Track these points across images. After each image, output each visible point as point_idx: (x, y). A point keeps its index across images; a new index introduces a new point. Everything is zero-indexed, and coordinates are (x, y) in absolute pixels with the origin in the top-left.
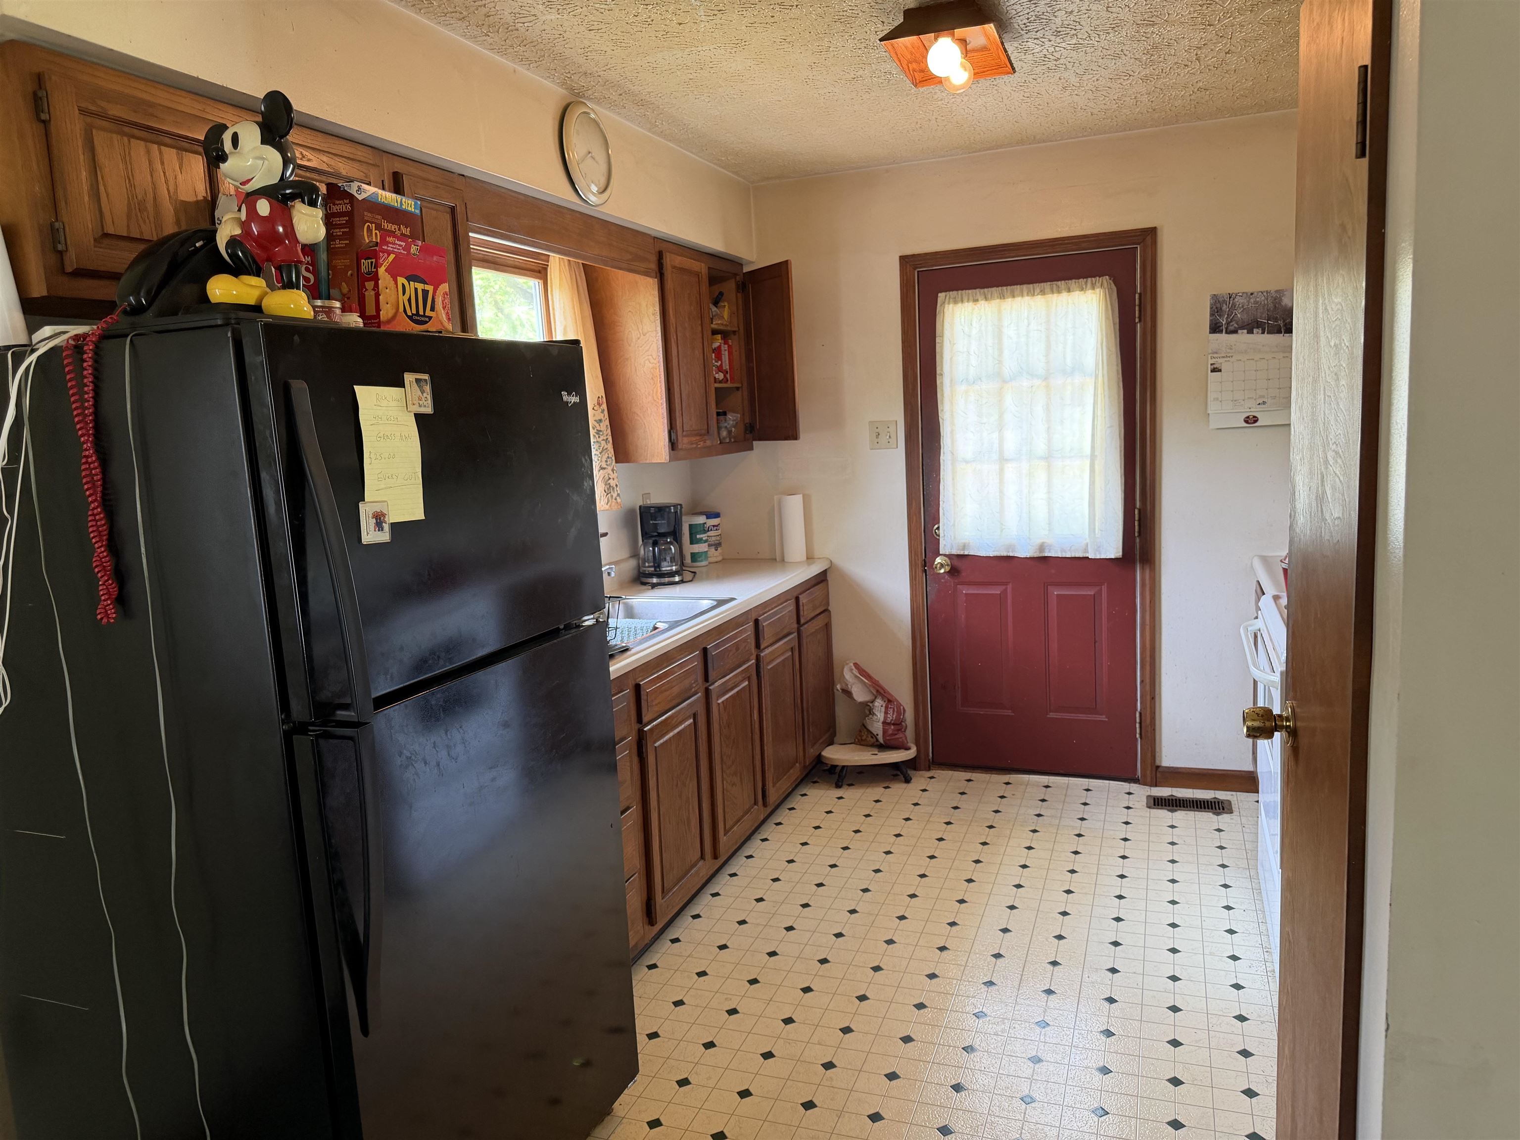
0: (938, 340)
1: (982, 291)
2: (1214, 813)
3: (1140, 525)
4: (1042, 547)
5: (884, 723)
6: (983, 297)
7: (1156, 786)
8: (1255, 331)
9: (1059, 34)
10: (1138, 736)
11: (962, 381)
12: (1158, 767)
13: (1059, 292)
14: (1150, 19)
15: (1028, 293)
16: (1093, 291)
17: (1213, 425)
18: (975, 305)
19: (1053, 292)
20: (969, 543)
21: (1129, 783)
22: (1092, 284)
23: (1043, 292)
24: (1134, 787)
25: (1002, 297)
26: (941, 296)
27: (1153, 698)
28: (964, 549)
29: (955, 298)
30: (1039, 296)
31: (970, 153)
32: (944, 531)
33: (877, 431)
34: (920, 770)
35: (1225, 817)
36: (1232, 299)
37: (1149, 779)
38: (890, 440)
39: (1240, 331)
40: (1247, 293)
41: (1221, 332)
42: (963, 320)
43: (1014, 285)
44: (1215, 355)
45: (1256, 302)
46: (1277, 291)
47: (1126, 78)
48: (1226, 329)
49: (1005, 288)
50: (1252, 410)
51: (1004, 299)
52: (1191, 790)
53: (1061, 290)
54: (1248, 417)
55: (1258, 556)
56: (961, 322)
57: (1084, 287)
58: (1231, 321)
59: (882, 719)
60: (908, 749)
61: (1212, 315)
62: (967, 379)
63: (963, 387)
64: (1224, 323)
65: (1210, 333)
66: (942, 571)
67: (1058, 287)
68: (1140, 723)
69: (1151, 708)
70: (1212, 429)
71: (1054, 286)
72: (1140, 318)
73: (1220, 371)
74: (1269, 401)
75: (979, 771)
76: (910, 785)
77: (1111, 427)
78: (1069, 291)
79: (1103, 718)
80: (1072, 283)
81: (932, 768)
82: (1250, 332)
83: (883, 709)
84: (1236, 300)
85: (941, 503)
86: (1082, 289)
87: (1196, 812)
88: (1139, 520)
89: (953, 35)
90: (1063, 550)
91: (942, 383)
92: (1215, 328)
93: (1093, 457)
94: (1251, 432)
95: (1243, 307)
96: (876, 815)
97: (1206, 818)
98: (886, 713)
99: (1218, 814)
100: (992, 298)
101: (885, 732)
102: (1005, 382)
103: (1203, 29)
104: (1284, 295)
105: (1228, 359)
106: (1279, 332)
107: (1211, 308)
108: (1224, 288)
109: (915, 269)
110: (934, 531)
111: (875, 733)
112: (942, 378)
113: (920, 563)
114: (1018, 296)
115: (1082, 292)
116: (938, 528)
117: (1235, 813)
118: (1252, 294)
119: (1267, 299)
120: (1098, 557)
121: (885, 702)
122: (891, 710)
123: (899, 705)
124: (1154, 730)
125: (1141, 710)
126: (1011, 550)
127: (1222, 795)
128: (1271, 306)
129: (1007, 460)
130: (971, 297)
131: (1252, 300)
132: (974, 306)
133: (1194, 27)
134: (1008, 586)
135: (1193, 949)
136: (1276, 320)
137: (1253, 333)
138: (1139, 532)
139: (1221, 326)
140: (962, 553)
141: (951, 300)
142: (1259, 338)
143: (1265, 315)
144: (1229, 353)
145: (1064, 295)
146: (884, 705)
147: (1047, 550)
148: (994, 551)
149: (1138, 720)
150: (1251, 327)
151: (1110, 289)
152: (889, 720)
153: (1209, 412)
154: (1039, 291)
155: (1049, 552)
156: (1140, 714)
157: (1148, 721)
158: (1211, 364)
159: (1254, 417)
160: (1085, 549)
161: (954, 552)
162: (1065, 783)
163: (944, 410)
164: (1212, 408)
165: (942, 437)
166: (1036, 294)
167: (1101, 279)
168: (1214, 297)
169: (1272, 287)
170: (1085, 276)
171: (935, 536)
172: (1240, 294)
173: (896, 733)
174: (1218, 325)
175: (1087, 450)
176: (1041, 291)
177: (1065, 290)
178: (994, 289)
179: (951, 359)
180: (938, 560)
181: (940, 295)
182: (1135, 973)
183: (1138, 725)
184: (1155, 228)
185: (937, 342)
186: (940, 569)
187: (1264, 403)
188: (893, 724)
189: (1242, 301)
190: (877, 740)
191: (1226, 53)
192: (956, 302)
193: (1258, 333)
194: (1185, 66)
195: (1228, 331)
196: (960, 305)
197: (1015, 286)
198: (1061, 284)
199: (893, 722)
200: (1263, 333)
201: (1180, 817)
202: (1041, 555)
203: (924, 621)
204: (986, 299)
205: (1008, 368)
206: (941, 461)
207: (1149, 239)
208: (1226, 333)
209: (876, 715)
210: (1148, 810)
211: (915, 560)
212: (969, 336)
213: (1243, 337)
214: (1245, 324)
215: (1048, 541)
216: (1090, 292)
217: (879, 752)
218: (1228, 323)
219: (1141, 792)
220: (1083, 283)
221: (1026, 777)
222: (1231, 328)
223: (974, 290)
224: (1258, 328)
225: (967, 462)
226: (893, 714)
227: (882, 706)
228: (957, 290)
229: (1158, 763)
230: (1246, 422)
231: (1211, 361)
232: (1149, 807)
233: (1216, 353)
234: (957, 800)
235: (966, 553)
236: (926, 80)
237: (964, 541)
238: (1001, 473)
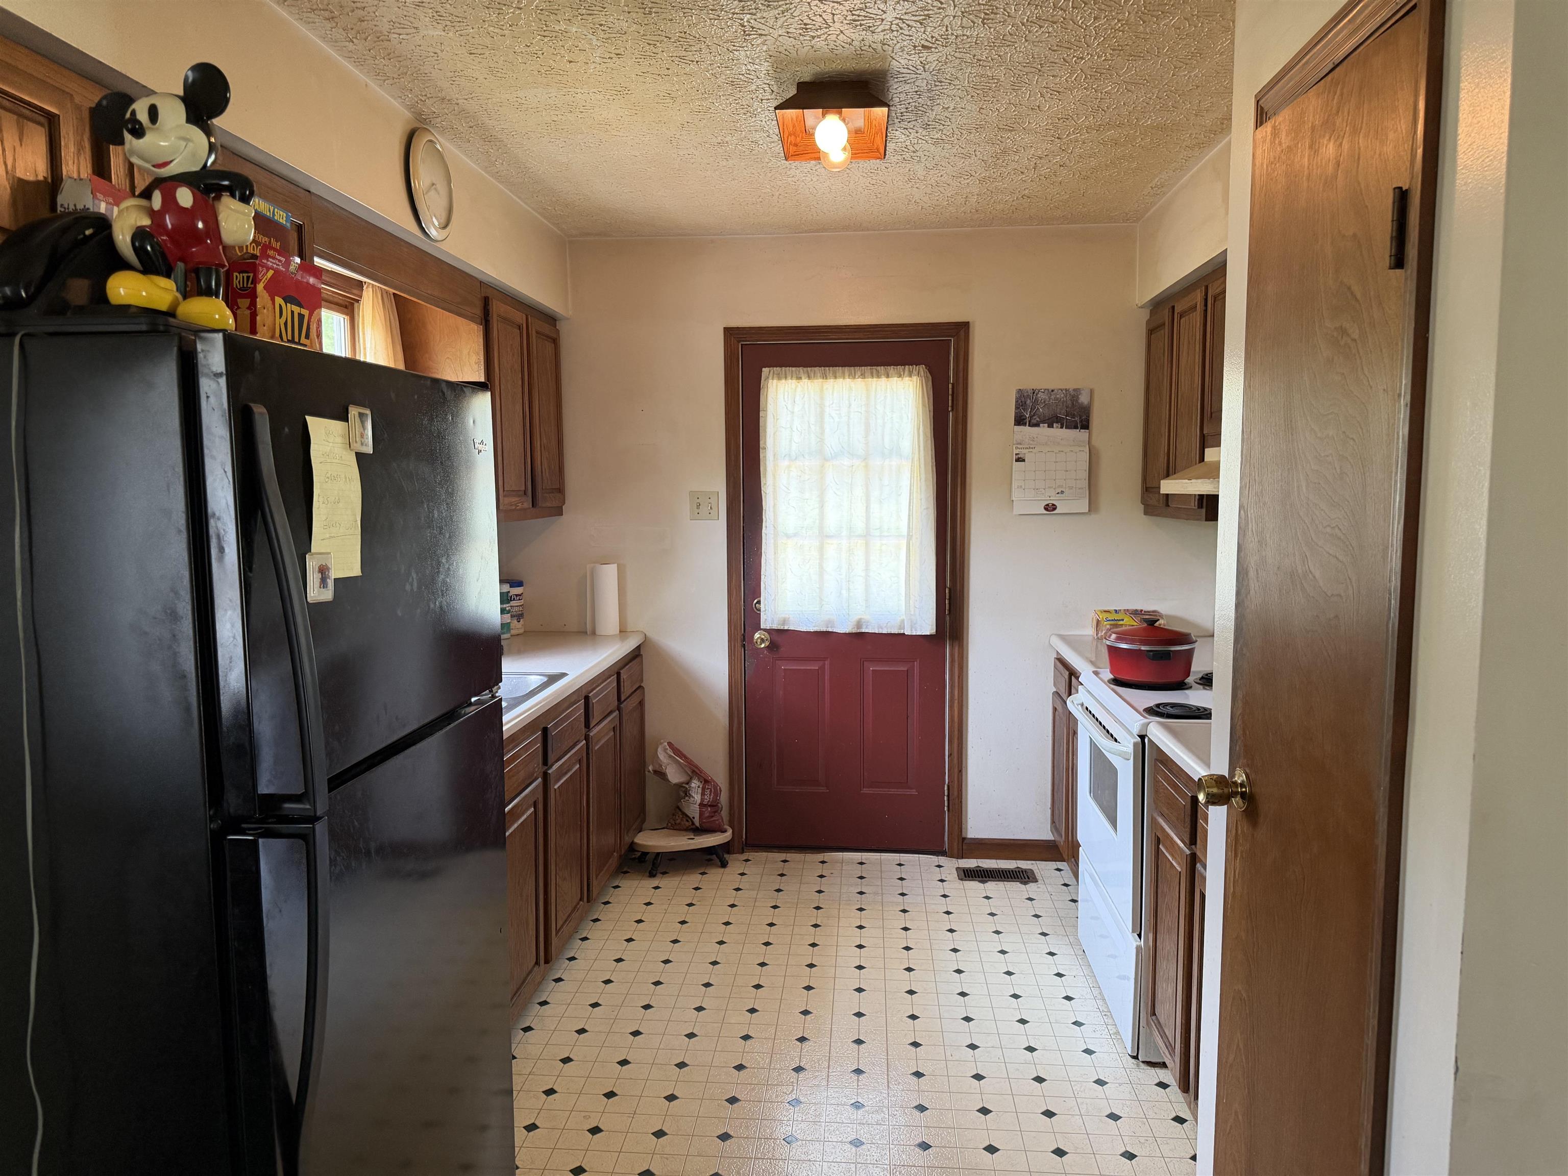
0: (761, 414)
1: (805, 369)
2: (1021, 883)
3: (950, 604)
4: (859, 624)
5: (701, 805)
6: (806, 375)
7: (962, 858)
8: (1055, 425)
9: (928, 127)
10: (946, 809)
11: (785, 456)
12: (964, 839)
13: (878, 376)
14: (1011, 125)
15: (849, 375)
16: (910, 378)
17: (1017, 510)
18: (798, 382)
19: (873, 377)
20: (789, 618)
21: (937, 856)
22: (909, 371)
23: (863, 376)
24: (942, 860)
25: (825, 377)
26: (765, 371)
27: (960, 771)
28: (784, 624)
29: (779, 374)
30: (860, 379)
31: (795, 233)
32: (765, 605)
33: (698, 501)
34: (734, 854)
35: (1032, 886)
36: (1035, 394)
37: (956, 851)
38: (711, 511)
39: (1041, 425)
40: (1048, 390)
41: (1025, 424)
42: (786, 397)
43: (836, 366)
44: (1019, 446)
45: (1056, 399)
46: (1074, 390)
47: (966, 177)
48: (1030, 422)
49: (827, 368)
50: (1051, 498)
51: (826, 379)
52: (994, 861)
53: (881, 375)
54: (1047, 505)
55: (1055, 635)
56: (784, 398)
57: (902, 373)
58: (1034, 415)
59: (699, 801)
60: (725, 831)
61: (1017, 408)
62: (790, 454)
63: (786, 463)
64: (1027, 416)
65: (1015, 425)
66: (763, 646)
67: (878, 371)
68: (948, 796)
69: (958, 782)
70: (1016, 515)
71: (874, 371)
72: (952, 407)
73: (1024, 460)
74: (1067, 491)
75: (793, 851)
76: (726, 869)
77: (927, 508)
78: (888, 376)
79: (914, 792)
80: (891, 369)
81: (745, 850)
82: (1050, 426)
83: (700, 790)
84: (1039, 396)
85: (762, 577)
86: (900, 376)
87: (1005, 883)
88: (950, 599)
89: (840, 113)
90: (880, 627)
91: (765, 457)
92: (1020, 421)
93: (909, 537)
94: (1050, 519)
95: (1044, 402)
96: (699, 903)
97: (1015, 887)
98: (703, 794)
99: (1025, 883)
100: (815, 377)
101: (701, 814)
102: (826, 460)
103: (1052, 141)
104: (1080, 394)
105: (1031, 450)
106: (1076, 427)
107: (1017, 402)
108: (1029, 384)
109: (739, 342)
110: (754, 606)
111: (691, 817)
112: (765, 452)
113: (739, 638)
114: (840, 377)
115: (900, 379)
116: (759, 602)
117: (1040, 882)
118: (1053, 391)
119: (1066, 397)
120: (914, 634)
121: (701, 782)
122: (708, 791)
123: (716, 786)
124: (961, 802)
125: (948, 783)
126: (829, 626)
127: (1024, 865)
128: (1069, 402)
129: (828, 537)
130: (794, 376)
131: (1053, 397)
132: (797, 384)
133: (1045, 138)
134: (826, 662)
135: (1039, 1019)
136: (1073, 416)
137: (1053, 427)
138: (950, 610)
139: (1024, 419)
140: (782, 628)
141: (775, 376)
142: (1058, 433)
143: (1064, 411)
144: (1031, 444)
145: (883, 380)
146: (701, 786)
147: (864, 627)
148: (814, 627)
149: (946, 793)
150: (1052, 421)
151: (926, 378)
152: (705, 802)
153: (1014, 499)
154: (859, 374)
155: (867, 628)
156: (948, 786)
157: (956, 794)
158: (1016, 454)
159: (1053, 505)
160: (900, 626)
161: (775, 627)
162: (877, 859)
163: (767, 484)
164: (1016, 495)
165: (764, 511)
166: (857, 377)
167: (917, 367)
168: (1020, 391)
169: (1071, 386)
170: (903, 364)
171: (755, 610)
172: (1043, 391)
173: (713, 814)
174: (1023, 418)
175: (904, 531)
176: (862, 375)
177: (884, 375)
178: (817, 369)
179: (774, 434)
180: (757, 636)
181: (763, 369)
182: (992, 1047)
183: (946, 798)
184: (968, 322)
185: (761, 415)
186: (761, 644)
187: (1062, 492)
188: (710, 806)
189: (1044, 397)
190: (693, 824)
191: (1060, 166)
192: (779, 378)
193: (1057, 427)
194: (1022, 173)
195: (1031, 423)
196: (783, 381)
197: (837, 368)
198: (881, 369)
199: (709, 804)
200: (1062, 427)
201: (992, 887)
202: (859, 631)
203: (741, 696)
204: (809, 377)
205: (829, 446)
206: (763, 535)
207: (962, 333)
208: (1029, 426)
209: (693, 797)
210: (961, 882)
211: (734, 633)
212: (793, 413)
213: (1044, 430)
214: (1047, 418)
215: (866, 617)
216: (907, 379)
217: (694, 836)
218: (1031, 417)
219: (951, 865)
220: (901, 370)
221: (840, 855)
222: (1034, 421)
223: (798, 368)
224: (1057, 423)
225: (788, 536)
226: (710, 795)
227: (699, 787)
228: (781, 366)
229: (964, 836)
230: (1046, 509)
231: (1016, 451)
232: (962, 880)
233: (1021, 444)
234: (777, 882)
235: (786, 628)
236: (798, 155)
237: (783, 616)
238: (821, 549)
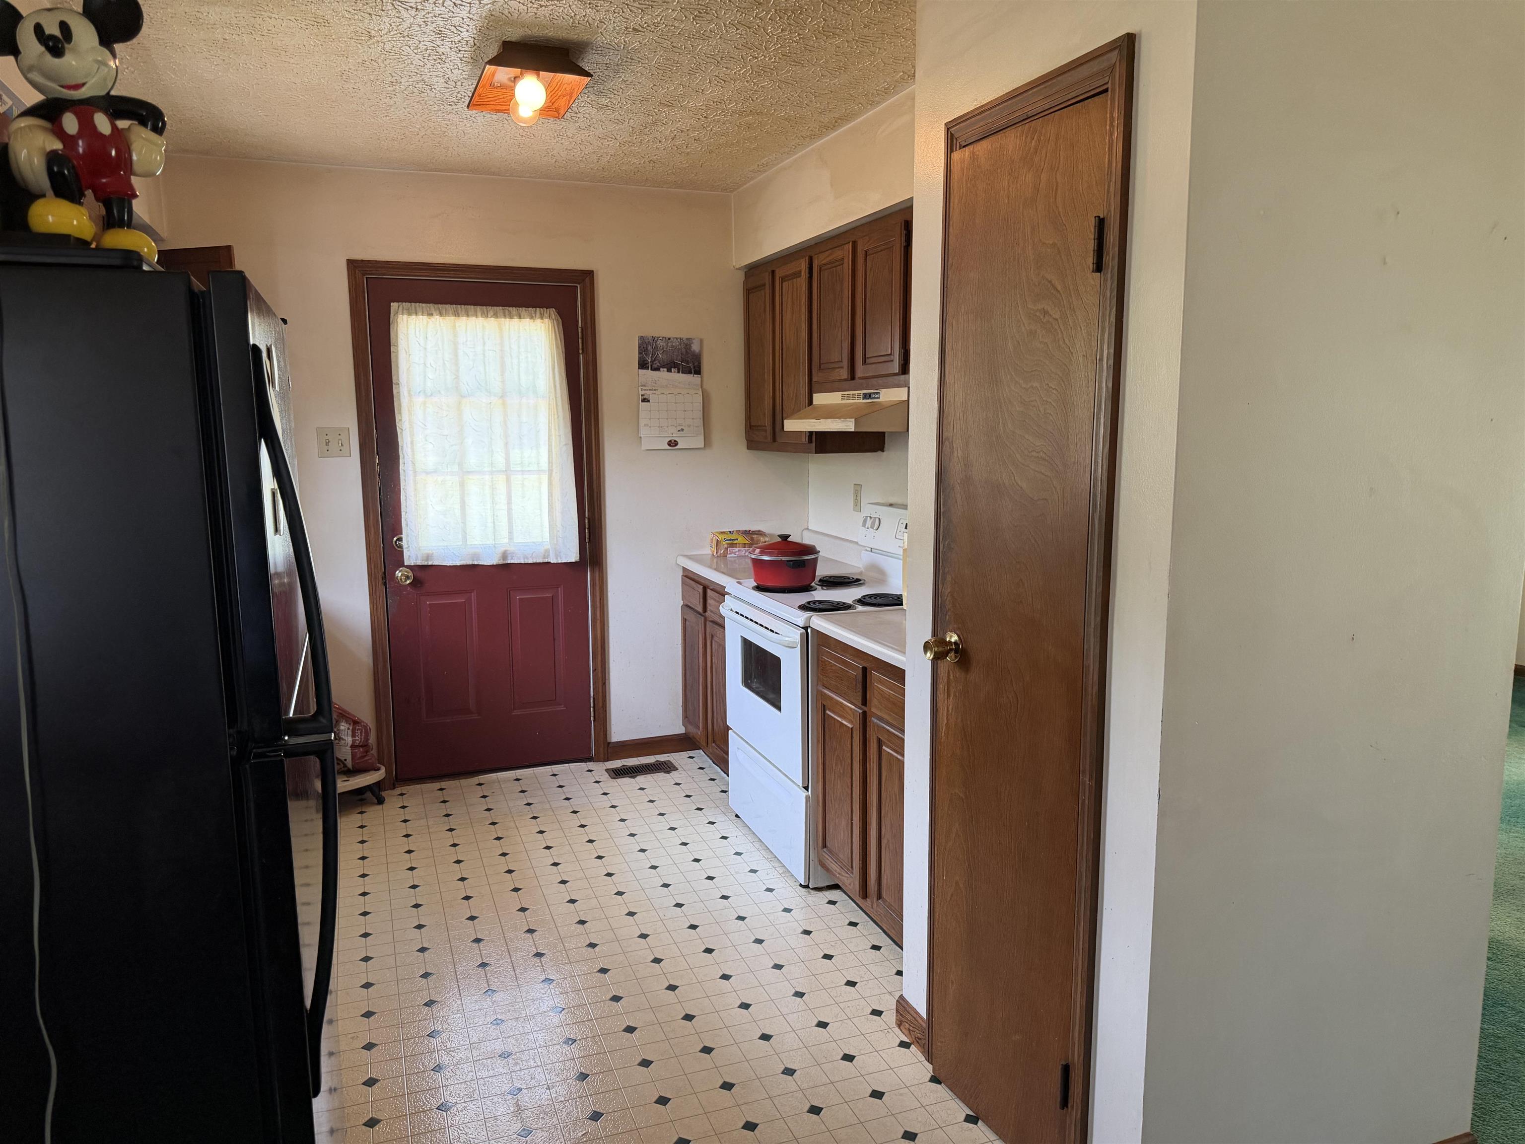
0: (392, 349)
1: (436, 306)
2: (665, 772)
3: (589, 533)
4: (505, 555)
5: (353, 746)
6: (438, 312)
7: (608, 761)
8: (673, 370)
10: (592, 719)
11: (420, 392)
12: (609, 743)
13: (511, 317)
14: (672, 102)
15: (482, 315)
16: (542, 321)
17: (644, 447)
18: (429, 318)
19: (505, 317)
20: (433, 554)
21: (586, 762)
22: (541, 314)
23: (496, 315)
24: (590, 765)
25: (457, 314)
26: (394, 305)
27: (604, 684)
28: (427, 560)
29: (409, 309)
30: (493, 319)
32: (408, 542)
33: (327, 437)
34: (385, 790)
35: (674, 774)
36: (655, 341)
37: (602, 756)
38: (342, 448)
39: (661, 369)
40: (665, 338)
41: (647, 368)
42: (417, 332)
43: (468, 305)
44: (644, 388)
45: (672, 346)
46: (687, 339)
48: (651, 366)
49: (459, 306)
50: (674, 435)
51: (459, 316)
52: (635, 759)
53: (513, 316)
54: (670, 441)
55: (682, 555)
56: (415, 334)
57: (534, 315)
58: (655, 360)
59: (350, 743)
60: (379, 769)
61: (640, 353)
62: (425, 391)
63: (421, 399)
64: (649, 361)
65: (639, 368)
66: (408, 582)
67: (510, 312)
68: (594, 707)
69: (602, 692)
70: (643, 451)
71: (507, 311)
72: (583, 349)
73: (648, 401)
74: (686, 429)
75: (446, 779)
76: (384, 805)
77: (566, 445)
78: (520, 317)
79: (562, 708)
80: (523, 311)
81: (397, 786)
82: (669, 370)
83: (350, 732)
84: (658, 343)
85: (403, 514)
86: (532, 318)
87: (652, 775)
88: (589, 528)
90: (526, 557)
91: (399, 393)
92: (643, 365)
93: (550, 471)
94: (673, 453)
95: (663, 348)
96: (370, 839)
97: (661, 777)
98: (353, 735)
99: (668, 772)
100: (447, 314)
101: (353, 756)
102: (462, 396)
104: (692, 343)
105: (654, 392)
106: (690, 373)
107: (639, 347)
108: (650, 332)
109: (363, 275)
110: (394, 543)
111: (343, 759)
112: (399, 387)
113: (380, 575)
114: (473, 316)
115: (532, 320)
116: (400, 539)
117: (680, 769)
118: (669, 339)
119: (681, 344)
120: (560, 562)
121: (350, 724)
122: (359, 732)
123: (365, 727)
124: (606, 711)
125: (594, 695)
126: (475, 559)
127: (662, 758)
128: (684, 350)
129: (469, 472)
130: (425, 312)
131: (669, 344)
132: (429, 320)
134: (473, 594)
135: (722, 874)
136: (687, 363)
137: (671, 372)
138: (589, 538)
139: (647, 364)
140: (426, 563)
141: (404, 311)
142: (677, 377)
143: (679, 358)
144: (654, 387)
145: (516, 320)
146: (351, 728)
147: (510, 558)
148: (460, 561)
149: (592, 705)
150: (670, 366)
151: (557, 320)
152: (357, 743)
153: (642, 436)
154: (492, 314)
155: (512, 559)
156: (594, 698)
157: (601, 705)
158: (642, 395)
159: (675, 441)
160: (544, 555)
161: (419, 563)
162: (531, 774)
163: (403, 420)
164: (644, 432)
165: (400, 447)
166: (489, 316)
167: (548, 310)
168: (641, 338)
169: (684, 336)
170: (535, 306)
171: (396, 547)
172: (661, 338)
173: (365, 754)
174: (645, 362)
175: (544, 465)
176: (494, 314)
177: (516, 315)
178: (448, 306)
179: (408, 369)
180: (398, 574)
181: (392, 304)
182: (695, 903)
183: (592, 709)
184: (593, 271)
185: (392, 351)
186: (406, 581)
187: (682, 430)
188: (361, 746)
189: (662, 344)
190: (345, 766)
191: (695, 140)
192: (410, 314)
193: (675, 372)
194: (660, 141)
195: (653, 368)
196: (414, 317)
197: (470, 306)
198: (513, 310)
199: (361, 744)
200: (679, 372)
201: (641, 780)
202: (505, 562)
203: (385, 635)
204: (441, 314)
205: (465, 383)
206: (401, 472)
207: (587, 280)
208: (651, 370)
209: (343, 739)
210: (614, 780)
211: (375, 574)
212: (425, 349)
213: (663, 374)
214: (665, 363)
215: (511, 549)
216: (539, 321)
217: (347, 777)
218: (652, 362)
219: (600, 769)
220: (533, 312)
221: (494, 776)
222: (655, 366)
223: (428, 305)
224: (674, 368)
225: (427, 473)
226: (361, 735)
227: (348, 729)
228: (410, 302)
229: (609, 741)
230: (669, 445)
231: (641, 393)
232: (614, 778)
233: (645, 386)
234: (444, 809)
235: (430, 563)
237: (426, 552)
238: (462, 485)
